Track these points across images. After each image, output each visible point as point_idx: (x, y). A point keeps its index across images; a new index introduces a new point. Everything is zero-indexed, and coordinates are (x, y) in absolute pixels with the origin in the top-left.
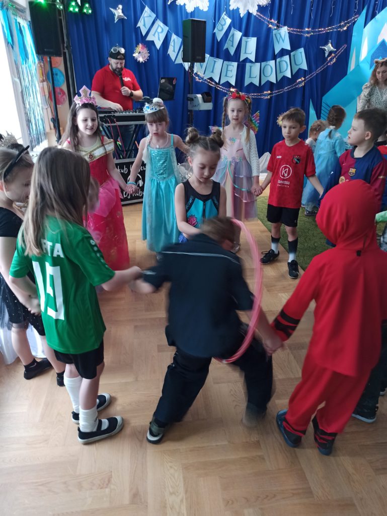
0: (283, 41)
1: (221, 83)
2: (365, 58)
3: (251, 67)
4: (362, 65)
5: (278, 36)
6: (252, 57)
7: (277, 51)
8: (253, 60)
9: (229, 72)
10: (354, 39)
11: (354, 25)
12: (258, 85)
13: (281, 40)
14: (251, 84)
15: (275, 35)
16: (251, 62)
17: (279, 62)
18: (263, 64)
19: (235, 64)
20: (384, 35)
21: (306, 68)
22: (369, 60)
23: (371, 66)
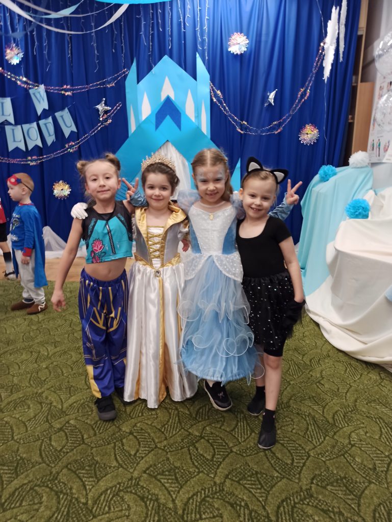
0: (43, 100)
2: (147, 118)
3: (13, 130)
4: (144, 126)
5: (38, 96)
6: (12, 121)
7: (39, 112)
11: (125, 80)
12: (24, 149)
14: (17, 149)
15: (34, 94)
16: (11, 124)
18: (25, 127)
20: (168, 91)
21: (75, 130)
22: (154, 120)
23: (157, 127)
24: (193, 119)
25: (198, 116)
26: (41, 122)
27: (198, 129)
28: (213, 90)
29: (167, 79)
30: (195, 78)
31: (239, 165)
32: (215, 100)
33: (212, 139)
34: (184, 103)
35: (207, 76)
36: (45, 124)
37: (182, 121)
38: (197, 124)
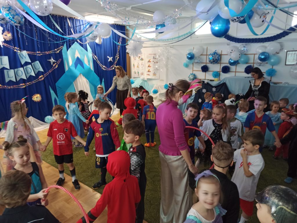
0: (25, 58)
2: (72, 64)
4: (71, 68)
6: (8, 67)
11: (62, 50)
12: (14, 80)
13: (24, 57)
14: (10, 81)
15: (20, 55)
17: (26, 68)
18: (16, 70)
20: (77, 55)
21: (43, 70)
22: (74, 66)
23: (76, 67)
24: (88, 65)
27: (90, 68)
28: (93, 55)
29: (77, 50)
30: (87, 50)
31: (103, 80)
32: (94, 59)
33: (95, 72)
34: (84, 60)
35: (91, 50)
37: (85, 66)
38: (89, 67)
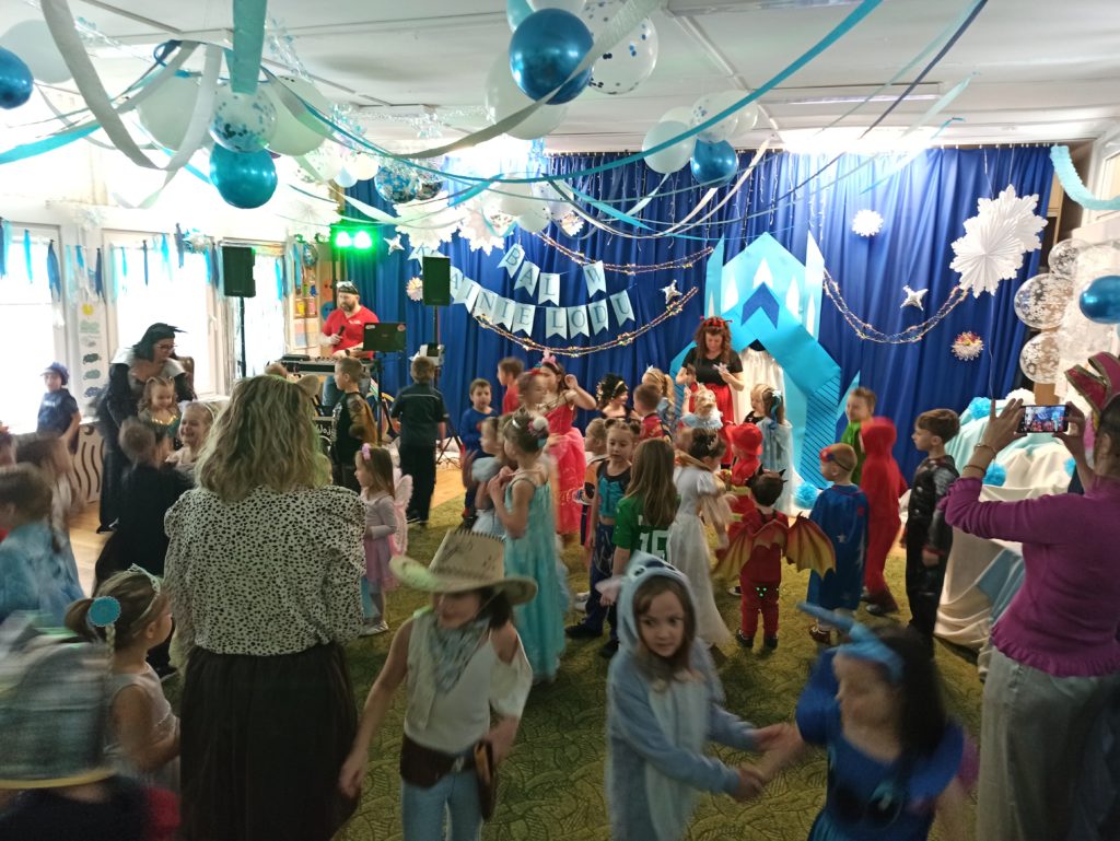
0: (598, 280)
1: (514, 331)
3: (555, 312)
5: (593, 274)
6: (556, 300)
7: (591, 293)
8: (557, 303)
9: (524, 318)
10: (709, 280)
11: (707, 261)
13: (595, 278)
15: (588, 272)
16: (555, 306)
18: (571, 309)
19: (532, 308)
21: (633, 319)
22: (740, 311)
23: (745, 318)
24: (796, 315)
25: (803, 312)
26: (591, 306)
27: (803, 327)
28: (827, 280)
30: (803, 262)
31: (856, 380)
32: (828, 293)
36: (596, 308)
37: (781, 315)
38: (801, 321)
